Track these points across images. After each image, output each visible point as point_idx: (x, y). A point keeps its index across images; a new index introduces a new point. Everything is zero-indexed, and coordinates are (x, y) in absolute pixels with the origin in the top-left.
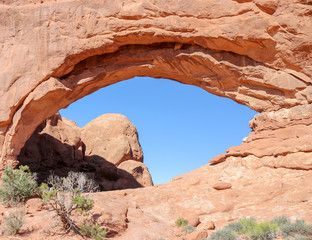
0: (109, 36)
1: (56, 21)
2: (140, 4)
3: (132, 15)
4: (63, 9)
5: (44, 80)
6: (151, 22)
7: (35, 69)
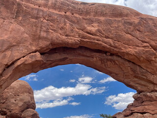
0: (78, 39)
1: (47, 20)
2: (97, 29)
3: (92, 33)
4: (53, 15)
5: (33, 52)
6: (101, 39)
7: (27, 44)
